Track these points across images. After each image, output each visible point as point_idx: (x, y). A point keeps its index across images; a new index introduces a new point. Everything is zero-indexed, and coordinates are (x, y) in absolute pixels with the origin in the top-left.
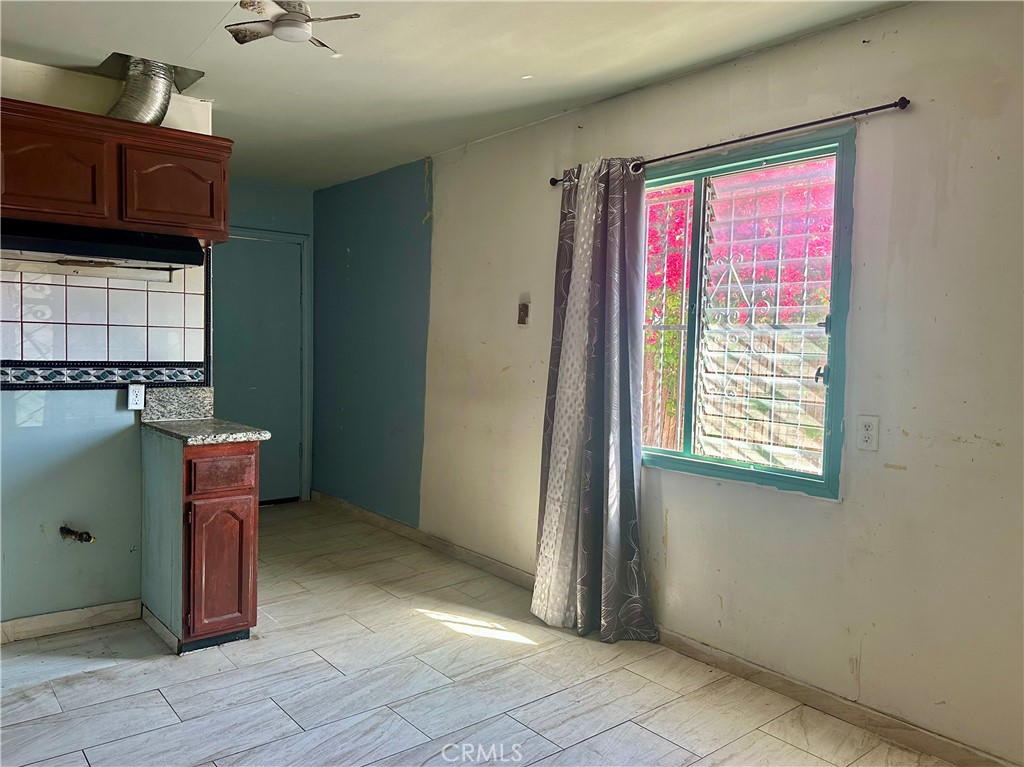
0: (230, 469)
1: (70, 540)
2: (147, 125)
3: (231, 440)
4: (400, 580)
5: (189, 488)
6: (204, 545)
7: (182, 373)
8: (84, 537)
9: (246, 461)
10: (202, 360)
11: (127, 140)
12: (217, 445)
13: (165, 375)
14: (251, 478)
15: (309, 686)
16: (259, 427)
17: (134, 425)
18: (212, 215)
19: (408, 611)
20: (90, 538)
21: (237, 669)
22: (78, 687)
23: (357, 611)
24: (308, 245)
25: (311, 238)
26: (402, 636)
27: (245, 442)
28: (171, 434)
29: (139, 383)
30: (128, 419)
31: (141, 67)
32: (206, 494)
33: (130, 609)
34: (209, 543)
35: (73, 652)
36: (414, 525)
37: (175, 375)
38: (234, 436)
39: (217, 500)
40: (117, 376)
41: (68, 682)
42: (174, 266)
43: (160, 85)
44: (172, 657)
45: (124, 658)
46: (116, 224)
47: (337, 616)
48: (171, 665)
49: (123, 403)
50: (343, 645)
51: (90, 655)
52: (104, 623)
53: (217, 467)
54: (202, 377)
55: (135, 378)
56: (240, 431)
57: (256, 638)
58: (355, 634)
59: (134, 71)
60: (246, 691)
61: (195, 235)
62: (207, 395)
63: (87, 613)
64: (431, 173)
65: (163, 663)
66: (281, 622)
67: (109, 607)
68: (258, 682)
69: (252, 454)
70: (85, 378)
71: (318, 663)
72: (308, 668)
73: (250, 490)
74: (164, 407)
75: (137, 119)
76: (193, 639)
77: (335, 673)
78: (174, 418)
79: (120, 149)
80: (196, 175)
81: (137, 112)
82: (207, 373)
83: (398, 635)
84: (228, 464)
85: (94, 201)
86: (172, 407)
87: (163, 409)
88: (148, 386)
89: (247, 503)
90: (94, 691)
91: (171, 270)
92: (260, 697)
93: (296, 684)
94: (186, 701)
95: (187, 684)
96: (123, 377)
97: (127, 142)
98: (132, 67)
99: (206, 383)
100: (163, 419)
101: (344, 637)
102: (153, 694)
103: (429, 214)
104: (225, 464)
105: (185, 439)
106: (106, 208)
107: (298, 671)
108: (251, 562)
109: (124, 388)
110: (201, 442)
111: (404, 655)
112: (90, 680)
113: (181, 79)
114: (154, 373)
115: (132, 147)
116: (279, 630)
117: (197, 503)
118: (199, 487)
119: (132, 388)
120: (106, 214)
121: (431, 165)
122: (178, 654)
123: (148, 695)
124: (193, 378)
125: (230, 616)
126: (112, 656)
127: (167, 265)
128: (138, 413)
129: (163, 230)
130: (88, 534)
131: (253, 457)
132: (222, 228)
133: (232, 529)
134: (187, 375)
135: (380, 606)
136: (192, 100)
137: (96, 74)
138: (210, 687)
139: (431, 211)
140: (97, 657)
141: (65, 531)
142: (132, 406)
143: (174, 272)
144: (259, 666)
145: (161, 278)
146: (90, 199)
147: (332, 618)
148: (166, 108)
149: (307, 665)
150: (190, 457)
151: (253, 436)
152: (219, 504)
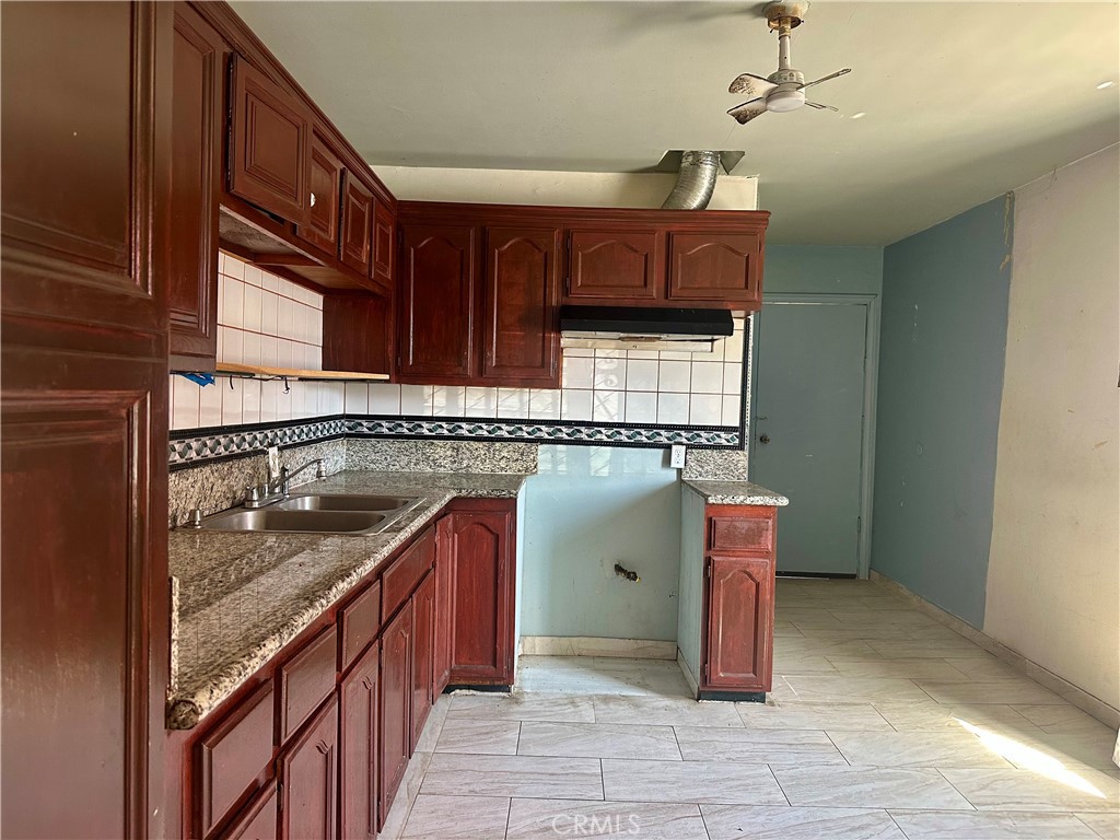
0: (747, 530)
1: (621, 576)
2: (694, 210)
3: (748, 502)
4: (946, 684)
5: (710, 544)
6: (721, 600)
7: (719, 436)
8: (632, 576)
9: (763, 525)
10: (738, 425)
11: (675, 227)
12: (736, 505)
13: (704, 437)
14: (768, 542)
15: (810, 764)
16: (778, 491)
17: (674, 483)
18: (747, 287)
19: (945, 719)
20: (636, 577)
21: (745, 728)
22: (612, 706)
23: (885, 705)
24: (876, 304)
25: (879, 298)
26: (928, 743)
27: (761, 506)
28: (699, 492)
29: (681, 444)
30: (672, 476)
31: (690, 159)
32: (723, 551)
33: (668, 649)
34: (726, 599)
35: (617, 675)
36: (979, 627)
37: (713, 439)
38: (752, 499)
39: (734, 559)
40: (664, 437)
41: (606, 699)
42: (716, 337)
43: (707, 170)
44: (692, 701)
45: (654, 691)
46: (663, 303)
47: (861, 704)
48: (689, 708)
49: (667, 461)
50: (857, 735)
51: (628, 682)
52: (646, 656)
53: (735, 527)
54: (737, 441)
55: (678, 439)
56: (759, 494)
57: (772, 704)
58: (875, 727)
59: (685, 163)
60: (747, 751)
61: (730, 307)
62: (742, 458)
63: (632, 644)
64: (1012, 208)
65: (683, 704)
66: (800, 695)
67: (650, 643)
68: (760, 746)
69: (769, 518)
70: (638, 438)
71: (825, 745)
72: (814, 747)
73: (766, 554)
74: (702, 467)
75: (686, 207)
76: (709, 691)
77: (841, 760)
78: (710, 478)
79: (669, 236)
80: (733, 250)
81: (685, 200)
82: (742, 438)
83: (924, 741)
84: (746, 525)
85: (646, 285)
86: (709, 468)
87: (700, 469)
88: (689, 447)
89: (764, 569)
90: (622, 712)
91: (712, 341)
92: (759, 760)
93: (797, 758)
94: (692, 744)
95: (698, 729)
96: (668, 439)
97: (674, 229)
98: (684, 160)
99: (741, 447)
100: (700, 478)
101: (862, 727)
102: (668, 729)
103: (1008, 257)
104: (743, 526)
105: (706, 497)
106: (655, 289)
107: (802, 747)
108: (767, 626)
109: (669, 447)
110: (720, 502)
111: (923, 765)
112: (623, 703)
113: (727, 162)
114: (694, 435)
115: (682, 233)
116: (796, 703)
117: (716, 559)
118: (717, 544)
119: (674, 447)
120: (654, 294)
121: (1012, 200)
122: (698, 700)
123: (663, 729)
124: (728, 441)
125: (745, 675)
126: (645, 687)
127: (709, 337)
128: (680, 471)
129: (703, 306)
130: (634, 573)
131: (770, 522)
132: (756, 297)
133: (748, 589)
134: (723, 439)
135: (911, 706)
136: (739, 178)
137: (656, 172)
138: (716, 738)
139: (1010, 253)
140: (634, 684)
141: (619, 569)
142: (673, 464)
143: (715, 343)
144: (768, 731)
145: (704, 349)
146: (643, 283)
147: (855, 704)
148: (712, 191)
149: (813, 744)
150: (710, 515)
151: (770, 501)
152: (735, 562)
